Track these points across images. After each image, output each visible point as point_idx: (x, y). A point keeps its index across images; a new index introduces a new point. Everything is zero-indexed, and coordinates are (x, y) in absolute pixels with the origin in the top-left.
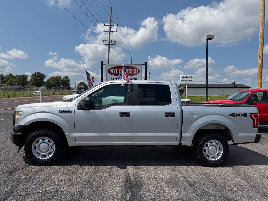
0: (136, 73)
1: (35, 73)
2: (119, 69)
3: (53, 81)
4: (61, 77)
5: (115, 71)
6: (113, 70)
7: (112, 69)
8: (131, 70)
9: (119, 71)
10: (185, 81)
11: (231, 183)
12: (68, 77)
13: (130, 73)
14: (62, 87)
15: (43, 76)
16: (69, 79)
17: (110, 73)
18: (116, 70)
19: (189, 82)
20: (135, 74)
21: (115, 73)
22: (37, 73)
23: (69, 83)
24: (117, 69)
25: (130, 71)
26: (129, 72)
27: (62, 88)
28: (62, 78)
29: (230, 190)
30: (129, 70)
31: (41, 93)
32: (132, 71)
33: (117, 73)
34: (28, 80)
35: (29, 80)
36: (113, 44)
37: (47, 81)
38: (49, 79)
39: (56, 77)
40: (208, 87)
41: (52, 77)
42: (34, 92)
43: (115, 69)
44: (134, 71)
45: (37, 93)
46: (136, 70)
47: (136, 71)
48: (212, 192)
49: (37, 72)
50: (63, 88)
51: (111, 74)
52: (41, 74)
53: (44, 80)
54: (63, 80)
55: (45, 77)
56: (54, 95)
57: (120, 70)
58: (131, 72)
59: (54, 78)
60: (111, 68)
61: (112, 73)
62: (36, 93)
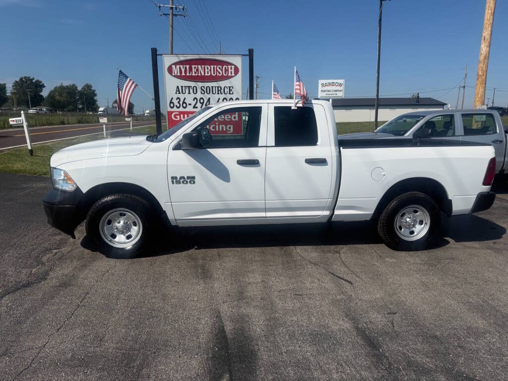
0: (230, 75)
1: (21, 79)
2: (193, 66)
3: (60, 95)
4: (77, 85)
5: (183, 70)
6: (180, 67)
7: (178, 66)
8: (219, 68)
9: (193, 70)
10: (329, 93)
11: (456, 329)
12: (91, 87)
13: (218, 74)
14: (80, 106)
15: (39, 86)
16: (94, 91)
17: (173, 74)
18: (186, 68)
19: (336, 94)
20: (228, 78)
21: (183, 74)
22: (25, 78)
23: (95, 98)
24: (188, 66)
25: (217, 70)
26: (214, 73)
27: (80, 109)
28: (79, 89)
29: (459, 349)
30: (214, 68)
31: (27, 121)
32: (222, 70)
33: (188, 74)
34: (7, 94)
35: (10, 94)
36: (180, 13)
37: (49, 95)
38: (51, 92)
39: (67, 86)
40: (379, 104)
41: (58, 86)
42: (10, 119)
43: (185, 66)
44: (226, 70)
45: (16, 122)
46: (230, 68)
47: (230, 71)
48: (420, 359)
49: (25, 76)
50: (83, 108)
51: (176, 76)
52: (34, 81)
53: (41, 94)
54: (81, 94)
55: (44, 87)
56: (64, 124)
57: (195, 67)
58: (220, 73)
59: (61, 90)
60: (176, 64)
61: (179, 74)
62: (14, 121)
